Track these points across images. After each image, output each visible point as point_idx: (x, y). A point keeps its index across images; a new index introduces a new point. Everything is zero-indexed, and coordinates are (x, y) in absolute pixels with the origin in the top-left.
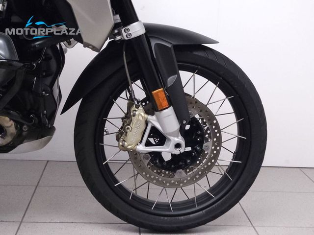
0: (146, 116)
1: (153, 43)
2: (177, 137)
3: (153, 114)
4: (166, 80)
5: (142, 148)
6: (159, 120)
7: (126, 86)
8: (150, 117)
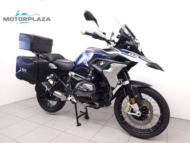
0: (130, 105)
1: (132, 86)
2: (139, 111)
3: (132, 104)
4: (135, 96)
5: (129, 113)
6: (133, 106)
7: (125, 97)
8: (131, 105)
